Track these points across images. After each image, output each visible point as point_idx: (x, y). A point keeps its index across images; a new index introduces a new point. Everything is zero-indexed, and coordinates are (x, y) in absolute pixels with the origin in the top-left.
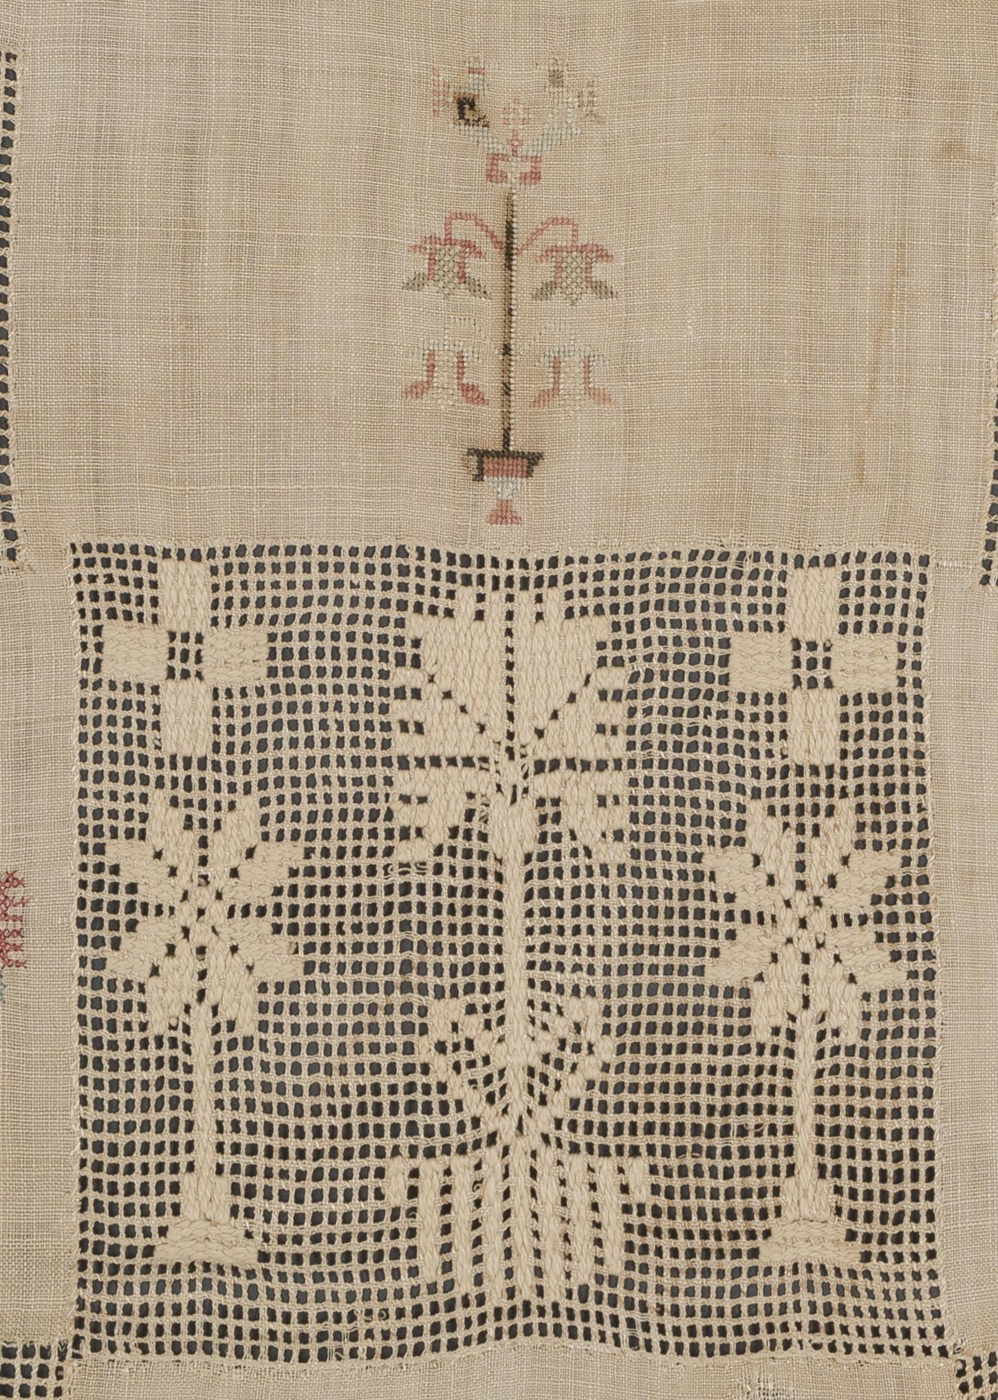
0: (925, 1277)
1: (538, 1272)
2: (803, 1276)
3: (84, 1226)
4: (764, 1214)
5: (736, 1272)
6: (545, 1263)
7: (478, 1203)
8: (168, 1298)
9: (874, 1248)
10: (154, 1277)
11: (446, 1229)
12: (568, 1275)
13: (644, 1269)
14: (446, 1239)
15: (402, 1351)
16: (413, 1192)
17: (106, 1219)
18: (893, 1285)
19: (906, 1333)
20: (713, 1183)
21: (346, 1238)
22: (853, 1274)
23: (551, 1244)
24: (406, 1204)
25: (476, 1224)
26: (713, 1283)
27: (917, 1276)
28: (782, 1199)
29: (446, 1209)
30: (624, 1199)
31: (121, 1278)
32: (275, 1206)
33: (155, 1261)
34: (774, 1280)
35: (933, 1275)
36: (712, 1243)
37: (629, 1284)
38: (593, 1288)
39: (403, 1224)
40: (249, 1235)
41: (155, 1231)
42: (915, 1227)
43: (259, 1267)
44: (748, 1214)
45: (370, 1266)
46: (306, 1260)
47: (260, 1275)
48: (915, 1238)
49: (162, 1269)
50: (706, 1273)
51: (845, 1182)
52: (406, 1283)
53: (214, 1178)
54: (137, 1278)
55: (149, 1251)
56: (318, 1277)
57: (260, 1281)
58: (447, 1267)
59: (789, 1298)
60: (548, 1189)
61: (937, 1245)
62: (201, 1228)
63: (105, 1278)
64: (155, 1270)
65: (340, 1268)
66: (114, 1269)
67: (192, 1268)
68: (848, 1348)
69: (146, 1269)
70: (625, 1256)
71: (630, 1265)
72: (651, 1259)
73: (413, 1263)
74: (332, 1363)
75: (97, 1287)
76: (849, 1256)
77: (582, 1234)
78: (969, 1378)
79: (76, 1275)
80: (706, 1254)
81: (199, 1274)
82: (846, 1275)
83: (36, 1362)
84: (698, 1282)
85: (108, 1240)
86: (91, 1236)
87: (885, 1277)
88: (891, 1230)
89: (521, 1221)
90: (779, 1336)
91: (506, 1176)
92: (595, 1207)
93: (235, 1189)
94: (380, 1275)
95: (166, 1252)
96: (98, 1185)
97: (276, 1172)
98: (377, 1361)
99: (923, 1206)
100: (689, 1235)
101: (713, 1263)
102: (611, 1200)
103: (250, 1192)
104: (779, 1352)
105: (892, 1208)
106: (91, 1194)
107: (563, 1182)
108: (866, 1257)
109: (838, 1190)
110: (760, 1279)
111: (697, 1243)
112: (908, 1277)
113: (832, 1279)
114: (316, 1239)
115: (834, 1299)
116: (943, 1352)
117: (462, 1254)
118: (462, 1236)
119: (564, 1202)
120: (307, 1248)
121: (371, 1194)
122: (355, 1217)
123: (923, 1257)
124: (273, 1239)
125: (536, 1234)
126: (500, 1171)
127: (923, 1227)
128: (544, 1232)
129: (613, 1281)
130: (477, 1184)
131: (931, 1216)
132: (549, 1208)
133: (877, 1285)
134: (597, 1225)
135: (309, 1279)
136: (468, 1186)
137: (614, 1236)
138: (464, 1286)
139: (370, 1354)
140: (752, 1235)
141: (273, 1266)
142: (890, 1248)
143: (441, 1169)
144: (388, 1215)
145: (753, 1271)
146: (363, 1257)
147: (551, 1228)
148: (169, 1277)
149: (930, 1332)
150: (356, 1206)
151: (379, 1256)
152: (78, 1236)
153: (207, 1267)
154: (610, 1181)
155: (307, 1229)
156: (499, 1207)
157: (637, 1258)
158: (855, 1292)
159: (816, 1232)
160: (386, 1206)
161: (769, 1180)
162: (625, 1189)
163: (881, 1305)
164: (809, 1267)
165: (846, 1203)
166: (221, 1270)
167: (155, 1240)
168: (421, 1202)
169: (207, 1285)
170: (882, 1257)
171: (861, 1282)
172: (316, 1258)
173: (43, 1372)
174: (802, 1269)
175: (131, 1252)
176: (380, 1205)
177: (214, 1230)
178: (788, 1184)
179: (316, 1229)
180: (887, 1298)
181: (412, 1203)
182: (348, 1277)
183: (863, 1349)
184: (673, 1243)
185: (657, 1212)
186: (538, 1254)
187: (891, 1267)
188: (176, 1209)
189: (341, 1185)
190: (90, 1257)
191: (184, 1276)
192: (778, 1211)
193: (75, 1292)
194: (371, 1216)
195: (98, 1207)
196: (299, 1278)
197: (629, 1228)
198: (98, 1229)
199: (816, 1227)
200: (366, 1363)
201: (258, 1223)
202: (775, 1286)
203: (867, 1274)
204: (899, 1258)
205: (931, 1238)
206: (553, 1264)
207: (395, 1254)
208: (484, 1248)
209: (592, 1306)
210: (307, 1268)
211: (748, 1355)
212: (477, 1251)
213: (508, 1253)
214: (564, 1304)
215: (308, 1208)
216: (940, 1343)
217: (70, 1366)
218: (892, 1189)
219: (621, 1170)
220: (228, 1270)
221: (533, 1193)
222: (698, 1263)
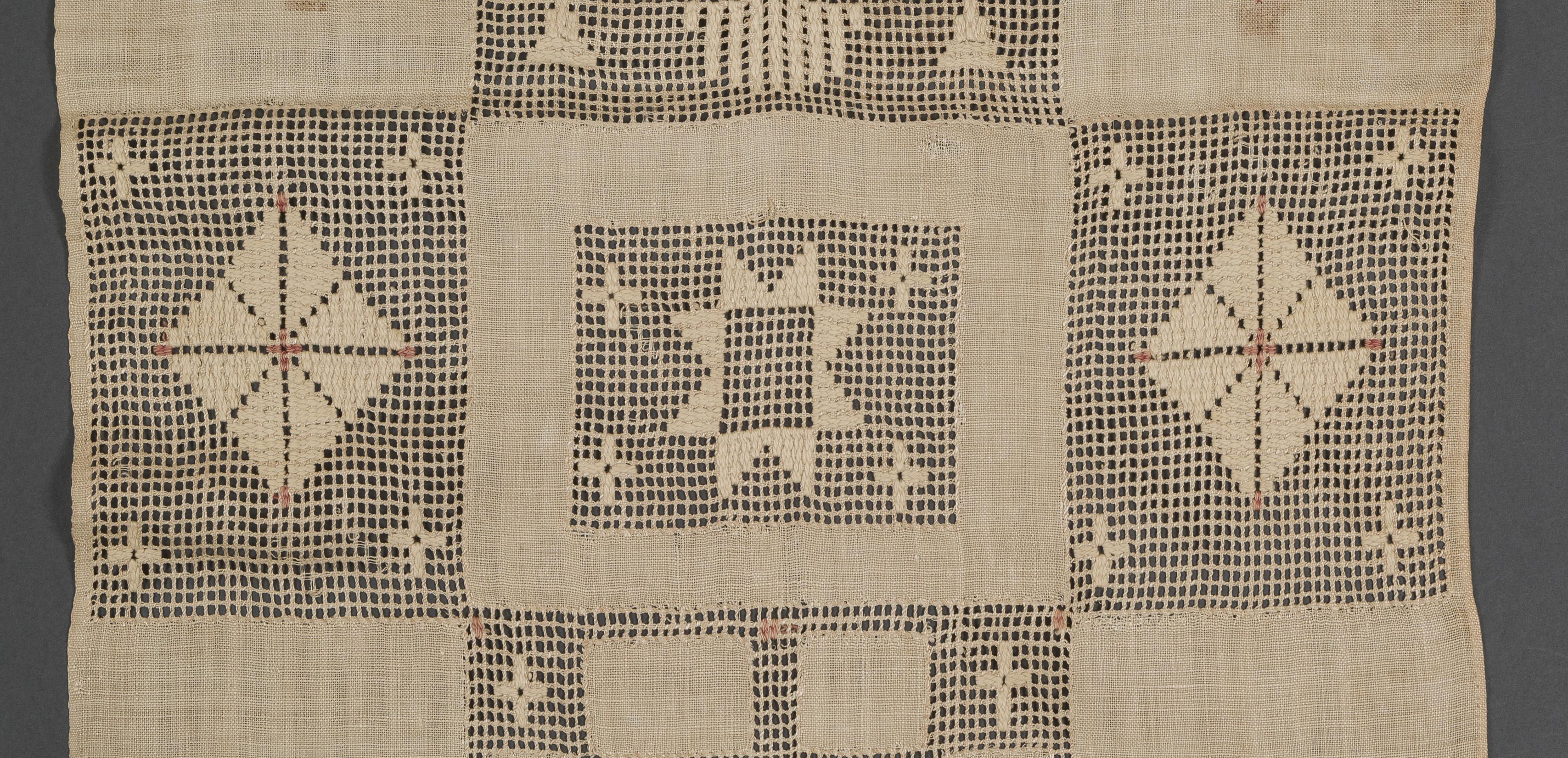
0: (1050, 78)
1: (786, 75)
2: (966, 77)
3: (479, 40)
4: (941, 37)
5: (922, 75)
6: (791, 70)
7: (746, 31)
8: (535, 87)
9: (1016, 59)
10: (526, 73)
11: (724, 47)
12: (806, 77)
13: (859, 73)
14: (724, 53)
15: (693, 118)
16: (703, 23)
17: (495, 37)
18: (1028, 83)
19: (1036, 111)
20: (908, 18)
21: (657, 50)
22: (1001, 75)
23: (795, 57)
24: (697, 30)
25: (745, 44)
26: (905, 81)
27: (1044, 77)
28: (954, 28)
29: (725, 34)
30: (846, 29)
31: (504, 74)
32: (609, 30)
33: (527, 63)
34: (947, 80)
35: (1055, 76)
36: (905, 56)
37: (848, 83)
38: (823, 85)
39: (695, 42)
40: (591, 48)
41: (527, 43)
42: (1045, 45)
43: (597, 69)
44: (931, 37)
45: (673, 69)
46: (629, 64)
47: (598, 74)
48: (1044, 52)
49: (532, 68)
50: (901, 75)
51: (998, 18)
52: (696, 80)
53: (568, 13)
54: (515, 74)
55: (523, 56)
56: (637, 76)
57: (598, 79)
58: (724, 70)
59: (957, 91)
60: (794, 23)
61: (1059, 57)
62: (559, 43)
63: (493, 73)
64: (527, 68)
65: (652, 70)
66: (500, 68)
67: (552, 68)
68: (997, 120)
69: (521, 68)
70: (846, 65)
71: (849, 71)
72: (864, 67)
73: (701, 67)
74: (646, 124)
75: (488, 79)
76: (999, 64)
77: (816, 51)
78: (1079, 138)
79: (473, 71)
80: (901, 63)
81: (557, 72)
82: (996, 76)
83: (446, 121)
84: (895, 81)
85: (495, 48)
86: (484, 47)
87: (1023, 77)
88: (1028, 47)
89: (775, 43)
90: (950, 112)
91: (766, 14)
92: (826, 34)
93: (582, 20)
94: (679, 75)
95: (535, 57)
96: (490, 16)
97: (610, 10)
98: (676, 124)
99: (1051, 32)
100: (890, 50)
101: (906, 69)
102: (837, 30)
103: (592, 21)
104: (951, 121)
105: (1029, 34)
106: (485, 22)
107: (805, 19)
108: (1011, 64)
109: (993, 23)
110: (937, 79)
111: (895, 56)
112: (1039, 77)
113: (987, 79)
114: (636, 51)
115: (987, 92)
116: (1061, 122)
117: (734, 63)
118: (734, 51)
119: (805, 31)
120: (630, 57)
121: (674, 23)
122: (663, 38)
123: (1049, 64)
124: (608, 51)
125: (785, 51)
126: (761, 11)
127: (1050, 45)
128: (791, 50)
129: (837, 81)
130: (746, 19)
131: (1056, 38)
132: (795, 36)
133: (1017, 83)
134: (827, 46)
135: (631, 77)
136: (740, 20)
137: (839, 52)
138: (736, 81)
139: (672, 119)
140: (932, 50)
141: (607, 68)
142: (1027, 59)
143: (722, 9)
144: (685, 37)
145: (933, 74)
146: (668, 63)
147: (795, 47)
148: (536, 73)
149: (1053, 111)
150: (664, 31)
151: (678, 63)
152: (475, 46)
153: (562, 68)
154: (837, 19)
155: (631, 45)
156: (760, 34)
157: (854, 66)
158: (1002, 87)
159: (977, 49)
160: (685, 31)
161: (945, 16)
162: (847, 23)
163: (1019, 95)
164: (971, 72)
165: (998, 31)
166: (571, 70)
167: (527, 49)
168: (707, 29)
169: (562, 79)
170: (1022, 64)
171: (1006, 81)
172: (636, 63)
173: (451, 128)
174: (966, 72)
175: (511, 57)
176: (680, 30)
177: (567, 44)
178: (958, 19)
179: (637, 45)
180: (1024, 90)
181: (701, 30)
182: (657, 76)
183: (1007, 120)
184: (879, 56)
185: (868, 36)
186: (786, 63)
187: (1027, 71)
188: (542, 30)
189: (654, 18)
190: (483, 60)
191: (546, 73)
192: (951, 35)
193: (472, 83)
194: (674, 37)
195: (490, 28)
196: (624, 76)
197: (849, 47)
198: (490, 42)
199: (976, 47)
200: (668, 124)
201: (597, 42)
202: (947, 84)
203: (1011, 76)
204: (1033, 65)
205: (1055, 52)
206: (797, 70)
207: (690, 61)
208: (749, 59)
209: (822, 95)
210: (630, 70)
211: (929, 122)
212: (745, 61)
213: (766, 63)
214: (803, 93)
215: (632, 31)
216: (1059, 117)
217: (469, 125)
218: (1030, 21)
219: (844, 11)
220: (576, 70)
221: (784, 25)
222: (896, 69)
